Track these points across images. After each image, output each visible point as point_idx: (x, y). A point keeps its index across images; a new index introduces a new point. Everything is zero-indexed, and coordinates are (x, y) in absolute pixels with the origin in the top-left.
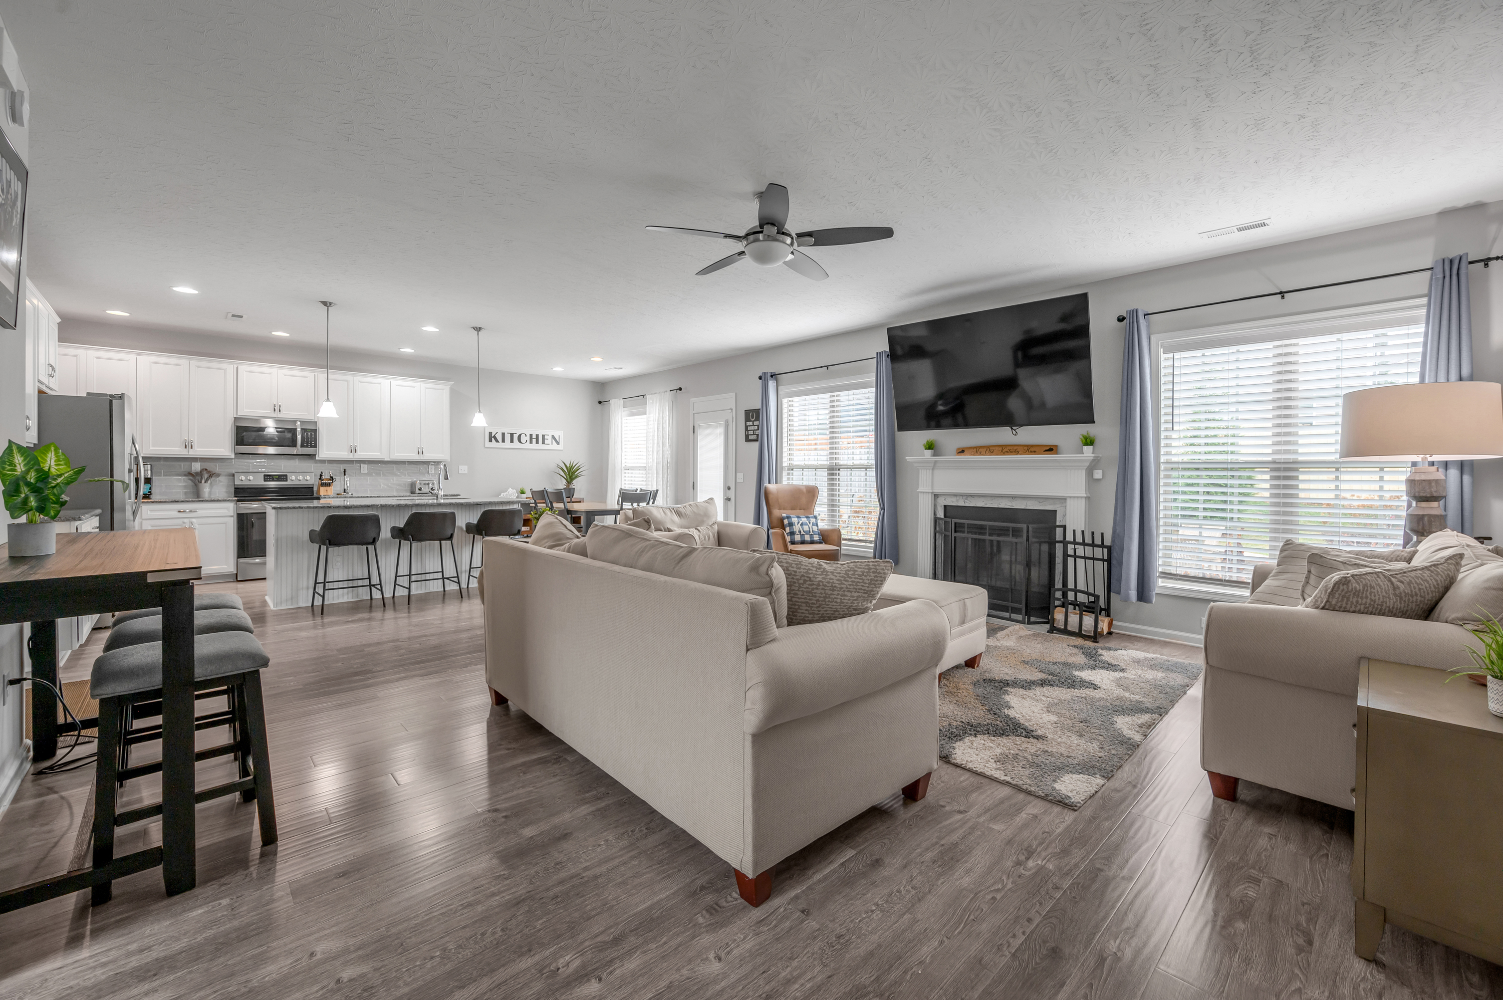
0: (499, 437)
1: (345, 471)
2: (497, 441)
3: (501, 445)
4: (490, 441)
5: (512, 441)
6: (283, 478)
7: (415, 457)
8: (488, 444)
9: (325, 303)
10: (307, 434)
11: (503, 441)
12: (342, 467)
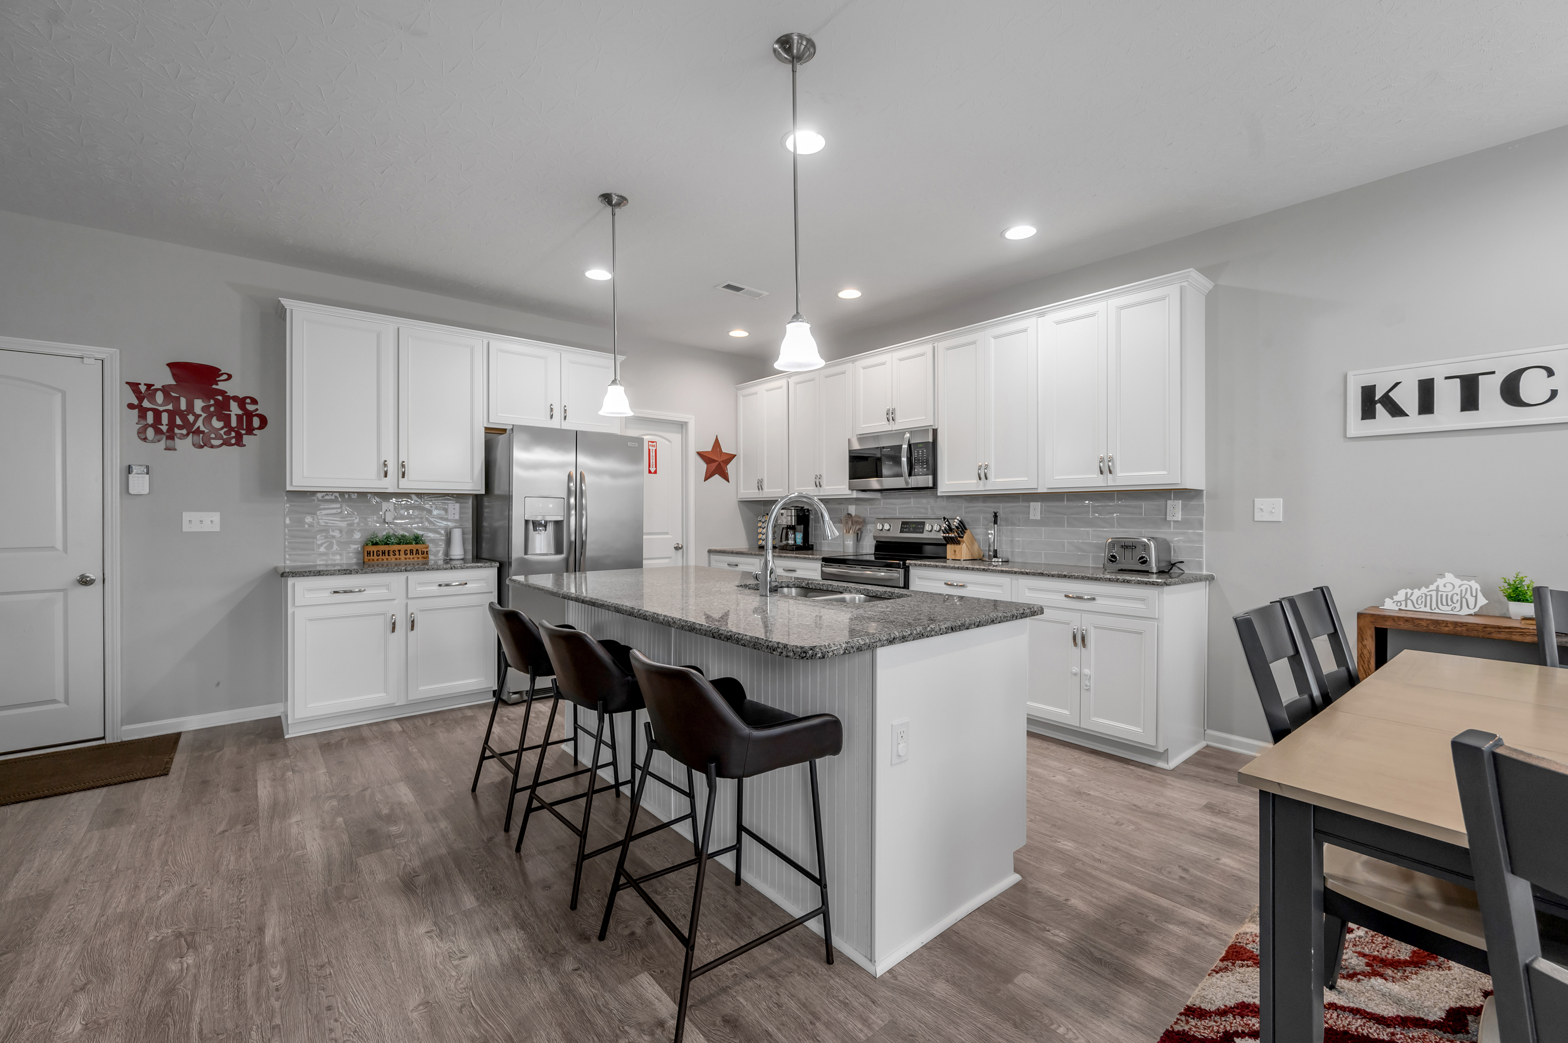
0: (1408, 398)
1: (996, 516)
2: (1396, 411)
3: (1415, 422)
4: (1368, 412)
5: (1470, 401)
6: (918, 526)
7: (1093, 480)
8: (1357, 426)
9: (607, 198)
10: (918, 452)
11: (1426, 405)
12: (991, 507)
